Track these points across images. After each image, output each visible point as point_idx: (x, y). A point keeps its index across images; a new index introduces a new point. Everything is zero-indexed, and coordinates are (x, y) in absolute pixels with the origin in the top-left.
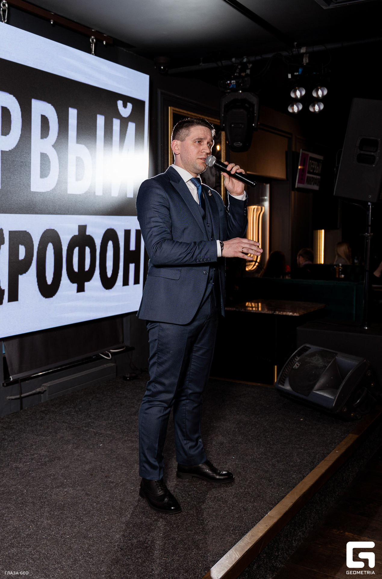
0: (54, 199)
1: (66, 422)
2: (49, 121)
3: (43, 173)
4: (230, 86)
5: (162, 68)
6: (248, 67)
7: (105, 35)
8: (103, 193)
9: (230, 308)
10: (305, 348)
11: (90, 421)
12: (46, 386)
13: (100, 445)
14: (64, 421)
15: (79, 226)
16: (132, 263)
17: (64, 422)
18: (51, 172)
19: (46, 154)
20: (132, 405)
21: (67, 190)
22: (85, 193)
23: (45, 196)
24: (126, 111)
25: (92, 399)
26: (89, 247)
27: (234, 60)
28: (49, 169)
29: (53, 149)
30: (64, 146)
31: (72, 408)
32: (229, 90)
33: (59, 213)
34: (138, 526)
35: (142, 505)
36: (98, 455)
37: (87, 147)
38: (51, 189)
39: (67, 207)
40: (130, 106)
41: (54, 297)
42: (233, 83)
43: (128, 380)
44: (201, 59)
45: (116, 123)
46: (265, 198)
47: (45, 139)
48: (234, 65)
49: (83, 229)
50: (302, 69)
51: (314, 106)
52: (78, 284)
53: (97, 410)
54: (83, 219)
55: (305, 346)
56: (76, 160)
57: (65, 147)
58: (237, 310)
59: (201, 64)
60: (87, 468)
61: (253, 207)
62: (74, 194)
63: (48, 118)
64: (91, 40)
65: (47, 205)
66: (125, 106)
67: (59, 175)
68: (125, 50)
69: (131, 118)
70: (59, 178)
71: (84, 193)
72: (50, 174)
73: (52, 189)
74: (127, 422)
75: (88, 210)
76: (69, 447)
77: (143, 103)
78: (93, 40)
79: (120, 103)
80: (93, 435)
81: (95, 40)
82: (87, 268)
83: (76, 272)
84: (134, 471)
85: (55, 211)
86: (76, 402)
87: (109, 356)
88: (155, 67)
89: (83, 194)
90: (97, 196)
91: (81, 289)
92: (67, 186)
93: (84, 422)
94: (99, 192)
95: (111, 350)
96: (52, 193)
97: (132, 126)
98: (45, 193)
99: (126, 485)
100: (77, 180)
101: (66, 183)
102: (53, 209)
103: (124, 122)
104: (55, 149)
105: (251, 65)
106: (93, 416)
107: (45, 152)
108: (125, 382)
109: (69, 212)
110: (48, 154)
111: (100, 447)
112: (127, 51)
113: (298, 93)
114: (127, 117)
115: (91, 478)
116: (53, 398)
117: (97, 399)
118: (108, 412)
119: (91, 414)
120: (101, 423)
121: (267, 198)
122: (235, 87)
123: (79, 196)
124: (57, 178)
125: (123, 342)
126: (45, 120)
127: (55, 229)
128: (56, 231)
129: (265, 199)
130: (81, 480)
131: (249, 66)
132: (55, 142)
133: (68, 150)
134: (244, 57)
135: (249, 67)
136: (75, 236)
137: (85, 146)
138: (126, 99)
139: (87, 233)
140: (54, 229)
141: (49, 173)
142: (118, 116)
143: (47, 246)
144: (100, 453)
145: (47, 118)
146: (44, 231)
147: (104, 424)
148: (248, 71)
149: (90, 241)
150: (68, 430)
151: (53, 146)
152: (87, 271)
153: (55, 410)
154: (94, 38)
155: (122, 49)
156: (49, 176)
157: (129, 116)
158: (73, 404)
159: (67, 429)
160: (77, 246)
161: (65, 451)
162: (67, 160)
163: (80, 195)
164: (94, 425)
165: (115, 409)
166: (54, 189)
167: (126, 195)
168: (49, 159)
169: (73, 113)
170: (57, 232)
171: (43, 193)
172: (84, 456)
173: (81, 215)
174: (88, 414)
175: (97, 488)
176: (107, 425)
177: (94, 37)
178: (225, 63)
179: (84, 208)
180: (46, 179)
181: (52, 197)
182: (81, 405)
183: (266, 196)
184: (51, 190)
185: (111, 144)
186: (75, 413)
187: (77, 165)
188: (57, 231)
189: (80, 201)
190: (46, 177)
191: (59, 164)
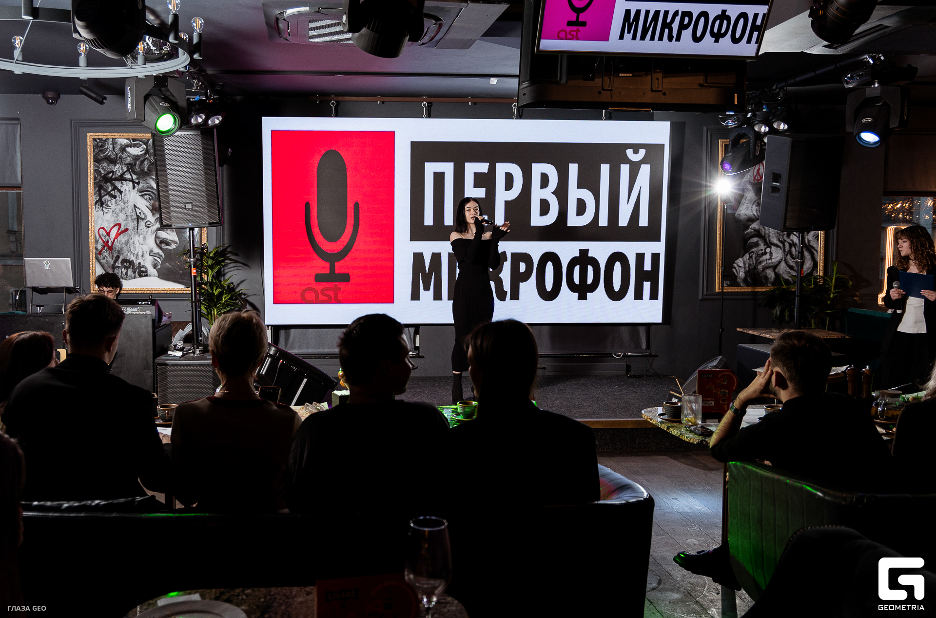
2: (549, 176)
3: (543, 212)
15: (580, 250)
16: (647, 281)
19: (546, 200)
21: (567, 223)
24: (637, 157)
26: (591, 266)
29: (553, 195)
30: (564, 192)
40: (642, 151)
41: (554, 300)
45: (625, 167)
47: (544, 189)
49: (584, 252)
52: (578, 293)
54: (584, 245)
56: (577, 201)
62: (574, 226)
69: (644, 161)
70: (558, 214)
77: (661, 146)
79: (629, 152)
82: (590, 282)
83: (577, 284)
87: (619, 356)
90: (601, 226)
91: (582, 297)
95: (628, 353)
97: (645, 167)
98: (544, 226)
100: (578, 215)
101: (567, 218)
103: (635, 166)
125: (646, 349)
126: (544, 176)
132: (555, 190)
133: (568, 194)
136: (576, 257)
137: (587, 189)
138: (636, 148)
139: (590, 256)
140: (553, 252)
141: (549, 212)
142: (627, 161)
143: (546, 264)
145: (546, 174)
146: (543, 253)
149: (593, 261)
152: (589, 285)
157: (641, 160)
160: (578, 265)
163: (580, 226)
166: (553, 224)
168: (549, 203)
169: (573, 168)
173: (582, 241)
180: (545, 216)
184: (550, 225)
187: (577, 205)
188: (556, 253)
191: (559, 205)
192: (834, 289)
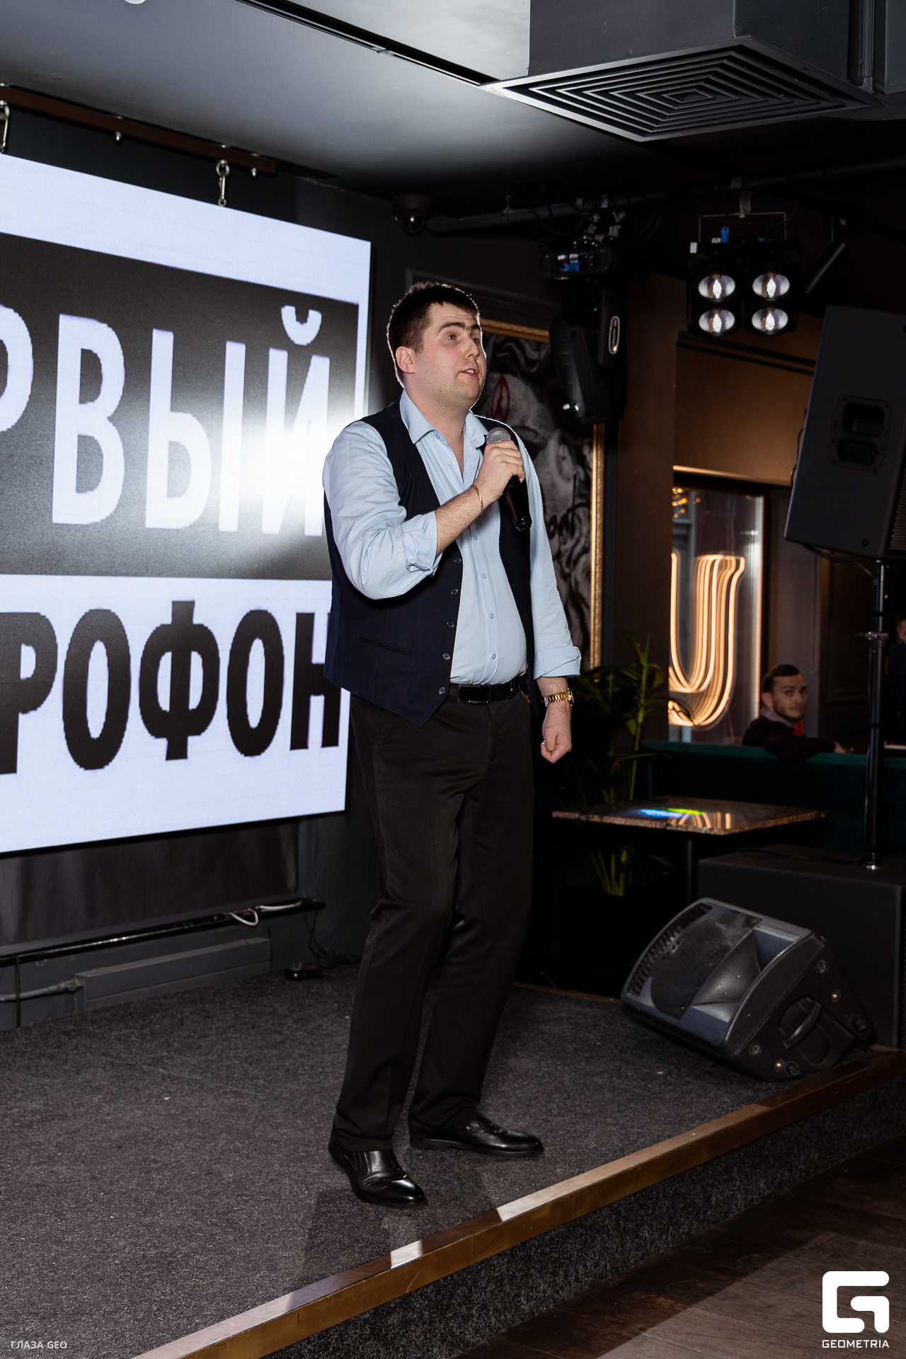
0: (109, 541)
1: (109, 1055)
2: (102, 362)
3: (84, 481)
4: (565, 267)
5: (412, 220)
6: (614, 220)
7: (254, 155)
8: (240, 526)
9: (567, 814)
10: (702, 908)
11: (165, 1056)
12: (83, 977)
13: (166, 1099)
14: (106, 1052)
15: (174, 603)
16: (317, 694)
17: (105, 1054)
18: (103, 479)
19: (92, 438)
20: (278, 1029)
21: (145, 519)
22: (190, 527)
23: (87, 533)
24: (303, 331)
25: (191, 1014)
26: (199, 653)
27: (579, 202)
28: (100, 472)
29: (111, 425)
30: (139, 418)
31: (137, 1029)
32: (564, 276)
33: (122, 571)
34: (171, 1230)
35: (199, 1200)
36: (151, 1116)
37: (198, 419)
38: (104, 518)
39: (144, 559)
40: (315, 318)
41: (106, 767)
42: (573, 259)
43: (295, 979)
44: (508, 197)
45: (278, 360)
46: (753, 533)
47: (90, 404)
48: (583, 214)
49: (183, 610)
50: (728, 230)
51: (764, 316)
52: (168, 739)
53: (192, 1034)
54: (183, 588)
55: (702, 904)
56: (170, 448)
57: (142, 419)
58: (583, 818)
59: (506, 210)
60: (115, 1136)
61: (709, 558)
62: (161, 529)
63: (99, 356)
64: (218, 169)
65: (92, 555)
66: (302, 318)
67: (123, 486)
68: (315, 182)
69: (318, 346)
70: (123, 491)
71: (188, 525)
72: (101, 484)
73: (107, 518)
74: (250, 1060)
75: (199, 566)
76: (93, 1099)
77: (353, 309)
78: (222, 169)
79: (288, 313)
80: (159, 1079)
81: (228, 169)
82: (194, 701)
83: (165, 712)
84: (213, 1144)
85: (111, 567)
86: (152, 1017)
87: (252, 919)
88: (396, 219)
89: (186, 527)
90: (224, 532)
91: (177, 751)
92: (145, 510)
93: (152, 1056)
94: (228, 523)
95: (262, 907)
96: (106, 526)
97: (320, 366)
98: (87, 526)
99: (184, 1167)
100: (171, 494)
101: (143, 502)
102: (108, 564)
103: (299, 357)
104: (114, 425)
105: (622, 216)
106: (176, 1045)
107: (90, 434)
108: (287, 982)
109: (147, 570)
110: (96, 438)
111: (163, 1101)
112: (322, 185)
113: (717, 289)
114: (308, 344)
115: (116, 1152)
116: (100, 1007)
117: (204, 1013)
118: (214, 1039)
119: (174, 1041)
120: (188, 1059)
121: (757, 533)
122: (577, 269)
123: (175, 533)
124: (119, 491)
125: (296, 889)
126: (90, 364)
127: (113, 611)
128: (114, 614)
129: (751, 536)
130: (92, 1154)
131: (616, 216)
132: (116, 409)
133: (148, 428)
134: (603, 196)
135: (617, 221)
136: (163, 626)
137: (194, 416)
138: (304, 303)
139: (196, 621)
140: (109, 611)
141: (99, 481)
142: (284, 342)
143: (90, 649)
144: (157, 1111)
145: (96, 355)
146: (83, 614)
147: (194, 1062)
148: (614, 231)
149: (204, 641)
150: (107, 1069)
151: (111, 419)
152: (193, 710)
153: (95, 1031)
154: (225, 164)
155: (307, 179)
156: (99, 487)
157: (312, 342)
158: (141, 1022)
159: (105, 1067)
160: (168, 651)
161: (84, 1106)
162: (147, 451)
163: (177, 530)
164: (170, 1063)
165: (234, 1035)
166: (111, 518)
167: (303, 530)
168: (100, 450)
169: (163, 343)
170: (117, 616)
171: (82, 526)
172: (120, 1115)
173: (180, 577)
174: (167, 1041)
175: (120, 1168)
176: (200, 1064)
177: (226, 162)
178: (558, 210)
179: (188, 561)
180: (90, 494)
181: (107, 534)
182: (159, 1024)
183: (754, 529)
184: (102, 520)
185: (264, 409)
186: (138, 1037)
187: (170, 461)
188: (117, 614)
189: (177, 545)
190: (92, 489)
191: (125, 459)
192: (647, 698)
